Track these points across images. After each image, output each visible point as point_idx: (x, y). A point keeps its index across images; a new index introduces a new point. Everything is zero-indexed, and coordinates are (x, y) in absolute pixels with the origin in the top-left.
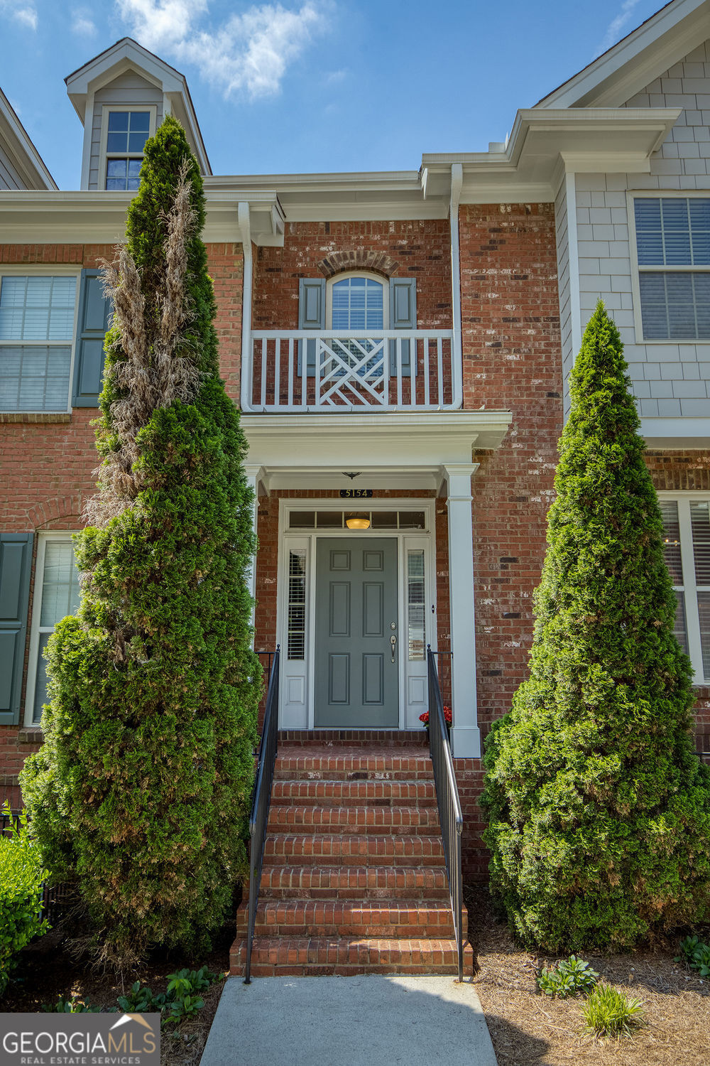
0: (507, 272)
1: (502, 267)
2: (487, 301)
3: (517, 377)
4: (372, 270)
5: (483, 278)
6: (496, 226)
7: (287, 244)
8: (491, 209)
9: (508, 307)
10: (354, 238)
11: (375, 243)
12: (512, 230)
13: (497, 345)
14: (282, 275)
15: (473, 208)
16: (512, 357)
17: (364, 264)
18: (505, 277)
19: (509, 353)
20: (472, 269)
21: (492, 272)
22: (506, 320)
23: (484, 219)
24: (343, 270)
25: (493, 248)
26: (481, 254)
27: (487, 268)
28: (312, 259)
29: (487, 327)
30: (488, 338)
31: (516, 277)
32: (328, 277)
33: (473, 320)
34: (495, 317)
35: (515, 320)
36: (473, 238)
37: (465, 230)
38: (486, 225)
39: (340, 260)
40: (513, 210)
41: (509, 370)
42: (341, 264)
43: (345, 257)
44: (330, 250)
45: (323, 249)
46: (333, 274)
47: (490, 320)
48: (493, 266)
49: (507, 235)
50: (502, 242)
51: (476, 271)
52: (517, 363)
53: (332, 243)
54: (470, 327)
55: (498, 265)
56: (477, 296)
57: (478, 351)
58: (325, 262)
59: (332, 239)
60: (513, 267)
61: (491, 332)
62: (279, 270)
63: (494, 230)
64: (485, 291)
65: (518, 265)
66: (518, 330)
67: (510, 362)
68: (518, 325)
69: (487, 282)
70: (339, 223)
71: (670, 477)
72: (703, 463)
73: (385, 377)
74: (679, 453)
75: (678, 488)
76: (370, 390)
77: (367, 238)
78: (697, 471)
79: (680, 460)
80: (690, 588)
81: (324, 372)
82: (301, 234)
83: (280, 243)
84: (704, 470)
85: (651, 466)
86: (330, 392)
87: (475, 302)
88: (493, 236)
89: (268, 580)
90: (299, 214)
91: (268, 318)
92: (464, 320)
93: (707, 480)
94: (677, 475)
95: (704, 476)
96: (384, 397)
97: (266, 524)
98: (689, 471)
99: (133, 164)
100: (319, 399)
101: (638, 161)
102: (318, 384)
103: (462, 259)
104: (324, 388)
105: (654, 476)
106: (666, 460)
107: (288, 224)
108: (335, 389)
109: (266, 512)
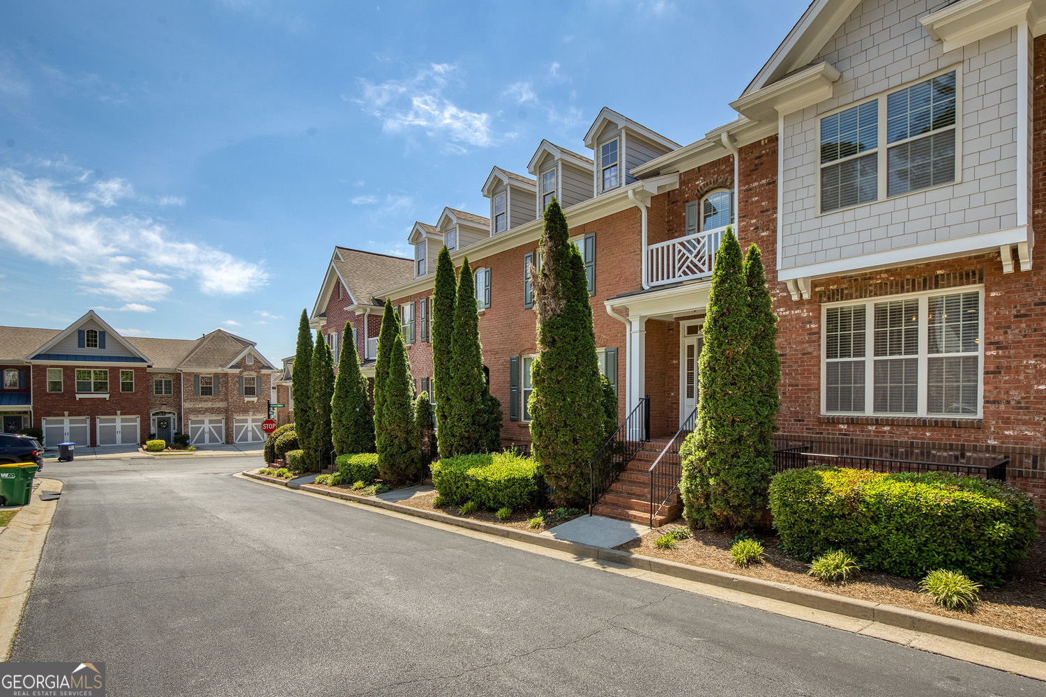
0: (764, 182)
1: (761, 179)
2: (752, 203)
3: (767, 245)
4: (721, 187)
5: (750, 189)
6: (758, 155)
7: (680, 186)
8: (757, 145)
9: (763, 204)
10: (712, 171)
11: (723, 170)
12: (767, 154)
13: (757, 228)
14: (678, 204)
15: (747, 147)
16: (764, 234)
17: (716, 186)
18: (763, 185)
19: (763, 232)
20: (745, 186)
21: (756, 184)
22: (762, 212)
23: (752, 153)
24: (707, 192)
25: (756, 170)
26: (750, 175)
27: (753, 183)
28: (692, 190)
29: (751, 219)
30: (752, 225)
31: (769, 184)
32: (700, 199)
33: (744, 217)
34: (756, 212)
35: (767, 211)
36: (746, 167)
37: (741, 163)
38: (753, 156)
39: (704, 187)
40: (768, 142)
41: (763, 241)
42: (705, 189)
43: (707, 185)
44: (700, 183)
45: (697, 183)
46: (702, 196)
47: (753, 214)
48: (756, 181)
49: (765, 158)
50: (761, 164)
51: (747, 186)
52: (767, 236)
53: (701, 178)
54: (743, 221)
55: (759, 179)
56: (747, 201)
57: (746, 234)
58: (698, 190)
59: (701, 176)
60: (767, 178)
61: (754, 221)
62: (677, 201)
63: (757, 158)
64: (751, 197)
65: (770, 176)
66: (769, 216)
67: (763, 236)
68: (769, 213)
69: (753, 191)
70: (705, 166)
71: (856, 291)
72: (881, 278)
73: (706, 257)
74: (866, 274)
75: (861, 297)
76: (700, 265)
77: (718, 169)
78: (876, 284)
79: (865, 279)
80: (869, 358)
81: (679, 261)
82: (687, 178)
83: (677, 186)
84: (881, 283)
85: (844, 286)
86: (682, 270)
87: (745, 205)
88: (757, 162)
89: (674, 362)
90: (684, 168)
91: (673, 229)
92: (739, 218)
93: (882, 289)
94: (861, 289)
95: (881, 287)
96: (705, 268)
97: (673, 335)
98: (871, 285)
99: (613, 168)
100: (677, 275)
101: (825, 92)
102: (677, 266)
103: (739, 182)
104: (680, 269)
105: (846, 292)
106: (855, 280)
107: (681, 174)
108: (684, 268)
109: (673, 329)
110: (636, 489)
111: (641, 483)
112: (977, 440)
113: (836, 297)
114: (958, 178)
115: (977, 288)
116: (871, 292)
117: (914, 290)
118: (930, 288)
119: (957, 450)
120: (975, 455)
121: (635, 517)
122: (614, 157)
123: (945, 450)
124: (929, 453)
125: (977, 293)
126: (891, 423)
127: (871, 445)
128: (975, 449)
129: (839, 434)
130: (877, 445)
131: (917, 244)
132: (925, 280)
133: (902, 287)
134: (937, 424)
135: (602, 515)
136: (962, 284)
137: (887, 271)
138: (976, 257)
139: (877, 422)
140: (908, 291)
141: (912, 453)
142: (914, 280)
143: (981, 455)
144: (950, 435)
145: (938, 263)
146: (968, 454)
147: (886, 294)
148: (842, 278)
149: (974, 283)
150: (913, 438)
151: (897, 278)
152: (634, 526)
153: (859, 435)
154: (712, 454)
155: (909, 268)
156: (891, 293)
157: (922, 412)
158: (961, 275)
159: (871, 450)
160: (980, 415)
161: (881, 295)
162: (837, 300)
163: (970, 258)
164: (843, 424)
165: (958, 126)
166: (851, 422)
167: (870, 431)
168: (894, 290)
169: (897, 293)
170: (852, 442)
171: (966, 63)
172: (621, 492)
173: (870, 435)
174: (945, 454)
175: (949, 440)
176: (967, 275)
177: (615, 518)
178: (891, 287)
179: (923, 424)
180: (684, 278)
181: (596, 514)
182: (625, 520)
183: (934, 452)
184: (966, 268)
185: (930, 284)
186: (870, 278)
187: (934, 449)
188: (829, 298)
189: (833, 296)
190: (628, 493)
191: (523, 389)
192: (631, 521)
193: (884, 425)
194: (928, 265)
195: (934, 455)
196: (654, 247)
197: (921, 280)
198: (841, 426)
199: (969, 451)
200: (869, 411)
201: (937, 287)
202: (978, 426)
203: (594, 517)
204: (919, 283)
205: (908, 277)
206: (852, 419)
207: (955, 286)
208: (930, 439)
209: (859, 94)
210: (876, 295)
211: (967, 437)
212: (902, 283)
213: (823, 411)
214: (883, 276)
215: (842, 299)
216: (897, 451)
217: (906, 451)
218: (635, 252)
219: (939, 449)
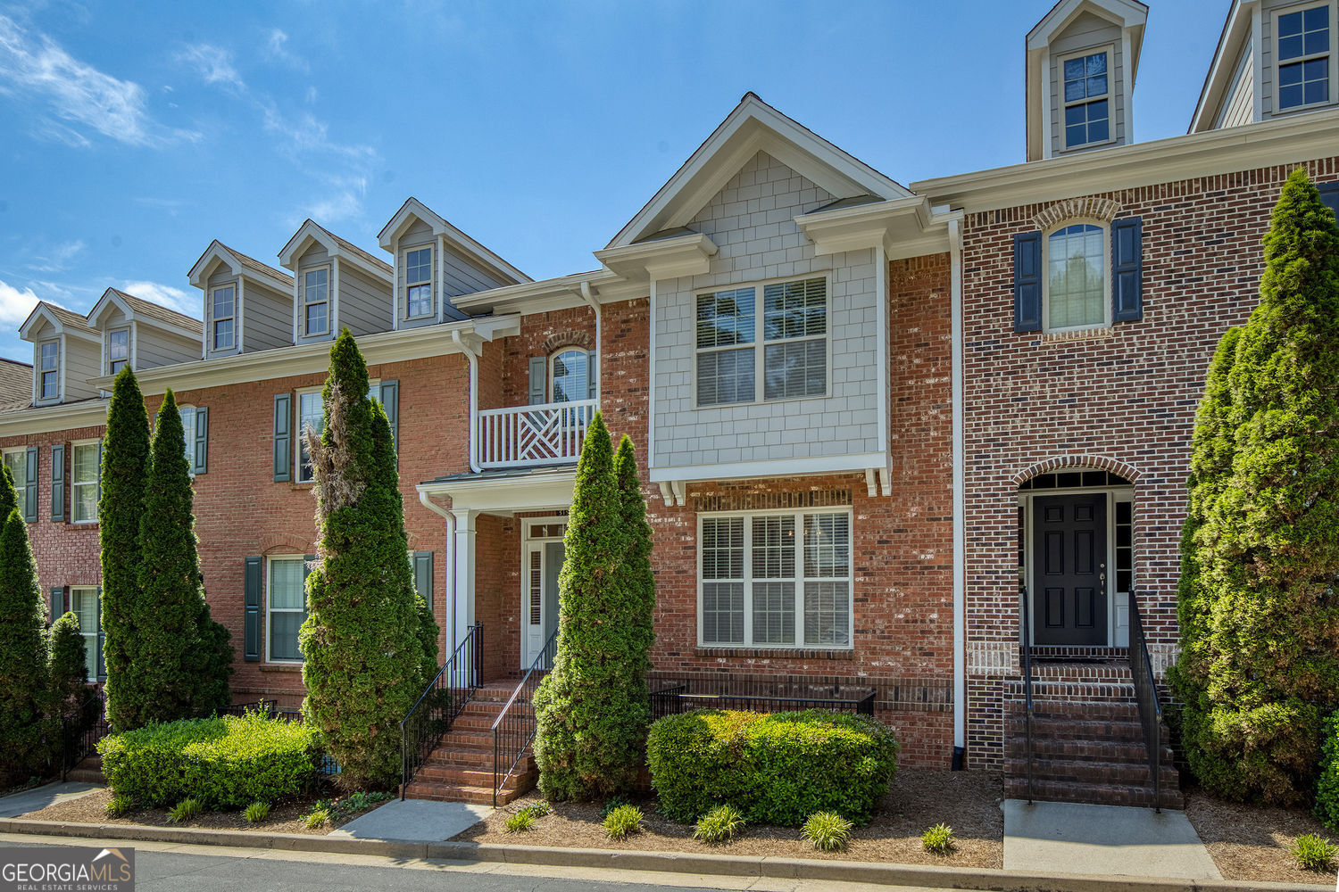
0: (632, 353)
1: (629, 350)
2: (618, 378)
3: (637, 433)
4: (577, 345)
5: (616, 360)
6: (624, 318)
7: (522, 333)
8: (622, 305)
9: (631, 380)
10: (565, 322)
11: (578, 324)
12: (637, 319)
13: (624, 410)
14: (520, 357)
15: (612, 305)
16: (633, 418)
17: (570, 342)
18: (630, 357)
19: (632, 416)
20: (609, 354)
21: (622, 354)
22: (630, 390)
23: (618, 314)
24: (558, 348)
25: (622, 336)
26: (615, 341)
27: (619, 352)
28: (538, 342)
29: (617, 397)
30: (617, 405)
31: (637, 357)
32: (548, 355)
33: (607, 393)
34: (623, 389)
35: (635, 390)
36: (611, 330)
37: (605, 322)
38: (619, 318)
39: (555, 341)
40: (637, 304)
41: (632, 428)
42: (556, 344)
43: (558, 339)
44: (549, 334)
45: (545, 333)
46: (552, 352)
47: (619, 392)
48: (622, 350)
49: (633, 324)
50: (629, 330)
51: (611, 355)
52: (636, 422)
53: (551, 328)
54: (606, 398)
55: (625, 349)
56: (611, 374)
57: (610, 416)
58: (546, 343)
59: (551, 325)
60: (635, 349)
61: (620, 401)
62: (517, 353)
63: (625, 322)
64: (617, 369)
65: (640, 346)
66: (637, 397)
67: (631, 422)
68: (638, 393)
69: (618, 363)
70: (555, 312)
71: (734, 501)
72: (758, 489)
73: (560, 437)
74: (743, 483)
75: (739, 509)
76: (550, 446)
77: (573, 321)
78: (754, 495)
79: (743, 488)
80: (748, 580)
81: (523, 437)
82: (532, 324)
83: (518, 333)
84: (759, 495)
85: (722, 494)
86: (526, 450)
87: (609, 379)
88: (623, 326)
89: (513, 574)
90: (528, 309)
91: (511, 390)
92: (602, 393)
93: (759, 502)
94: (739, 499)
95: (759, 500)
96: (558, 452)
97: (511, 537)
98: (748, 496)
99: (423, 289)
100: (520, 456)
101: (700, 265)
102: (520, 445)
103: (603, 347)
104: (523, 448)
105: (723, 501)
106: (733, 488)
107: (522, 317)
108: (530, 448)
109: (511, 529)
110: (468, 756)
111: (474, 747)
112: (849, 672)
113: (713, 506)
114: (829, 393)
115: (846, 509)
116: (749, 503)
117: (790, 506)
118: (806, 505)
119: (832, 684)
120: (848, 689)
121: (471, 794)
122: (426, 272)
123: (821, 684)
124: (806, 688)
125: (847, 514)
126: (770, 655)
127: (751, 681)
128: (847, 682)
129: (718, 670)
130: (756, 682)
131: (792, 457)
132: (800, 495)
133: (780, 502)
134: (814, 656)
135: (421, 798)
136: (833, 504)
137: (765, 482)
138: (846, 476)
139: (757, 655)
140: (785, 507)
141: (791, 689)
142: (790, 495)
143: (852, 688)
144: (826, 668)
145: (812, 478)
146: (842, 688)
147: (764, 507)
148: (720, 484)
149: (844, 503)
150: (792, 672)
151: (775, 491)
152: (470, 807)
153: (739, 671)
154: (577, 702)
155: (786, 480)
156: (769, 507)
157: (799, 643)
158: (833, 494)
159: (751, 688)
160: (851, 646)
161: (758, 508)
162: (714, 510)
163: (840, 476)
164: (722, 657)
165: (828, 336)
166: (730, 654)
167: (749, 665)
168: (771, 504)
169: (774, 507)
170: (731, 679)
171: (835, 271)
172: (447, 762)
173: (750, 671)
174: (821, 689)
175: (824, 673)
176: (838, 494)
177: (441, 799)
178: (769, 501)
179: (800, 656)
180: (529, 462)
181: (411, 797)
182: (455, 800)
183: (811, 687)
184: (837, 487)
185: (806, 501)
186: (747, 488)
187: (811, 683)
188: (705, 507)
189: (710, 505)
190: (457, 763)
191: (269, 611)
192: (466, 801)
193: (764, 658)
194: (803, 479)
195: (812, 691)
196: (488, 413)
197: (797, 495)
198: (720, 660)
199: (843, 685)
200: (748, 643)
201: (811, 505)
202: (849, 657)
203: (408, 801)
204: (795, 499)
205: (785, 490)
206: (731, 651)
207: (827, 505)
208: (808, 673)
209: (736, 277)
210: (754, 507)
211: (840, 669)
212: (780, 497)
213: (701, 643)
214: (761, 486)
215: (719, 509)
216: (777, 688)
217: (785, 687)
218: (460, 417)
219: (816, 684)
